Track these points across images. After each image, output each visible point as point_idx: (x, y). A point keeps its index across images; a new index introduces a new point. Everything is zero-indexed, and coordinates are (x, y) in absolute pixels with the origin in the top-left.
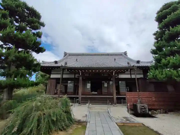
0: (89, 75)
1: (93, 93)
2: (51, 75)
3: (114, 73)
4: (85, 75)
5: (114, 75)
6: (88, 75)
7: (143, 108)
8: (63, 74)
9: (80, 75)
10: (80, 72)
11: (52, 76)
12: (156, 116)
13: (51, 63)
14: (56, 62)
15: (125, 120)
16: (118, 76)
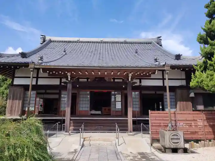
0: (88, 80)
1: (93, 112)
2: (15, 79)
3: (130, 77)
4: (81, 80)
5: (130, 80)
6: (86, 80)
7: (175, 137)
8: (37, 78)
9: (67, 79)
10: (69, 74)
11: (17, 82)
12: (196, 151)
13: (13, 56)
14: (23, 55)
15: (140, 157)
16: (140, 82)
